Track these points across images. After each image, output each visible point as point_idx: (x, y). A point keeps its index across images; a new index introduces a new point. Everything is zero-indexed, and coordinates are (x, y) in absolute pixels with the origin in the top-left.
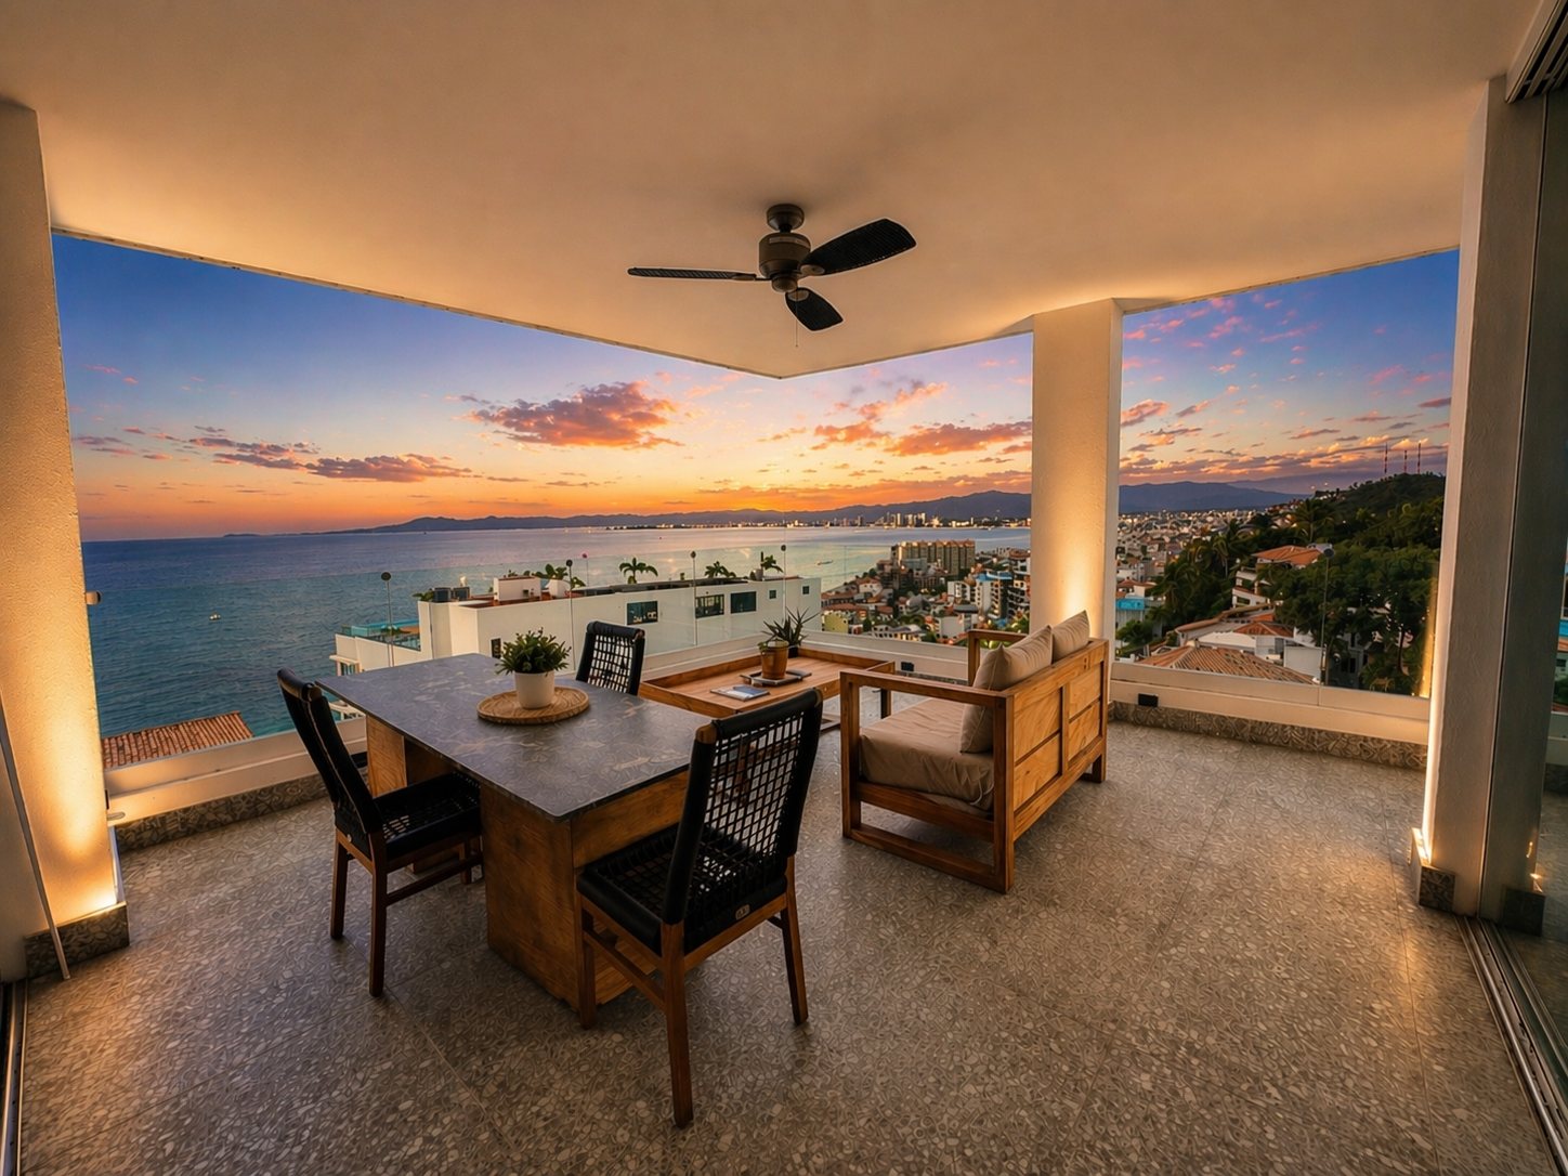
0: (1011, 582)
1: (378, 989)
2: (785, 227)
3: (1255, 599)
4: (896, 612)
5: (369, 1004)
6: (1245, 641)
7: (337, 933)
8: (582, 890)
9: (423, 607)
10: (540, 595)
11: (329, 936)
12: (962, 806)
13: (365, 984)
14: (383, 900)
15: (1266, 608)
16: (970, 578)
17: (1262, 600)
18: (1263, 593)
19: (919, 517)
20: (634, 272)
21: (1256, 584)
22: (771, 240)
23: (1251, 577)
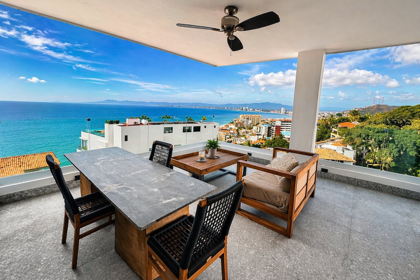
0: (271, 127)
1: (74, 267)
2: (231, 14)
3: (337, 136)
4: (238, 134)
5: (71, 272)
6: (334, 147)
7: (64, 242)
8: (148, 243)
9: (106, 125)
10: (140, 124)
11: (61, 242)
12: (276, 208)
13: (70, 264)
14: (78, 237)
15: (340, 139)
16: (259, 125)
17: (339, 136)
18: (340, 135)
19: (247, 108)
20: (178, 25)
21: (337, 132)
22: (226, 18)
23: (336, 130)
